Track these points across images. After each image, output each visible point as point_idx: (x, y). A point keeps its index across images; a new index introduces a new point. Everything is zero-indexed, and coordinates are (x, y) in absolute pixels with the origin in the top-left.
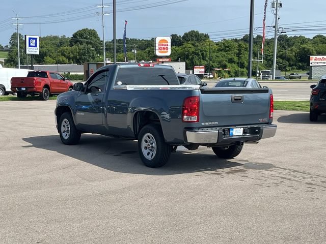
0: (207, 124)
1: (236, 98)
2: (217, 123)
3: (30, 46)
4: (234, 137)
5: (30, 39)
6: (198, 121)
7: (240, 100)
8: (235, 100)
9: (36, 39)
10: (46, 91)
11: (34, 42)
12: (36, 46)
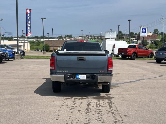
0: (61, 71)
1: (80, 58)
2: (67, 71)
3: (142, 33)
4: (80, 79)
5: (142, 29)
6: (55, 69)
7: (84, 59)
8: (79, 59)
9: (146, 29)
10: (134, 55)
11: (144, 30)
12: (145, 33)
